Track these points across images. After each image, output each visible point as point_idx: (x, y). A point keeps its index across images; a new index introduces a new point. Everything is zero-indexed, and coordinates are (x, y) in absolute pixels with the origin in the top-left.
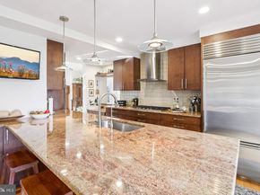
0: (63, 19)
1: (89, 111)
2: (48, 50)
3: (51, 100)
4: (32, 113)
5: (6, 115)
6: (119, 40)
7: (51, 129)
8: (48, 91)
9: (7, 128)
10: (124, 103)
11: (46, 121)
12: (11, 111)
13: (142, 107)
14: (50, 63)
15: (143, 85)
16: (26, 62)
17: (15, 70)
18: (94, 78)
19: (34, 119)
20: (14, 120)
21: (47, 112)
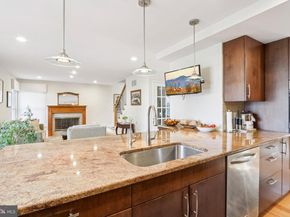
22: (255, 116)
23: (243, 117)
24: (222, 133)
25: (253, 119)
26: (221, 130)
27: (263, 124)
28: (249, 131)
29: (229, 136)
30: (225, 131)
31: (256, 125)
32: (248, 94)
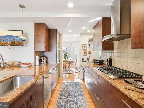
14: (37, 36)
22: (46, 57)
23: (42, 58)
24: (34, 67)
25: (46, 59)
26: (34, 65)
27: (49, 61)
28: (45, 64)
29: (37, 67)
30: (35, 65)
31: (46, 61)
32: (45, 48)
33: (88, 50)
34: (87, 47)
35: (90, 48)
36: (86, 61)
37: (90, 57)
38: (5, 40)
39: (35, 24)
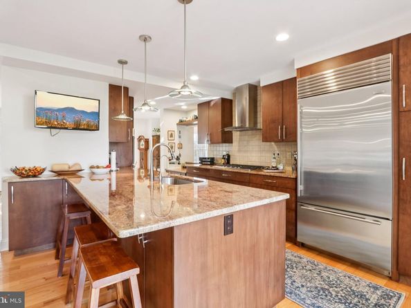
0: (122, 62)
1: (167, 171)
2: (110, 97)
3: (114, 154)
4: (92, 167)
5: (66, 168)
6: (194, 78)
7: (114, 188)
8: (111, 144)
9: (66, 181)
10: (212, 161)
11: (108, 176)
12: (71, 163)
13: (234, 166)
14: (113, 111)
15: (236, 135)
16: (83, 112)
17: (69, 121)
18: (175, 128)
19: (93, 173)
20: (74, 173)
21: (109, 166)
33: (177, 141)
34: (176, 135)
35: (180, 137)
36: (174, 163)
37: (180, 155)
38: (60, 117)
39: (110, 85)
